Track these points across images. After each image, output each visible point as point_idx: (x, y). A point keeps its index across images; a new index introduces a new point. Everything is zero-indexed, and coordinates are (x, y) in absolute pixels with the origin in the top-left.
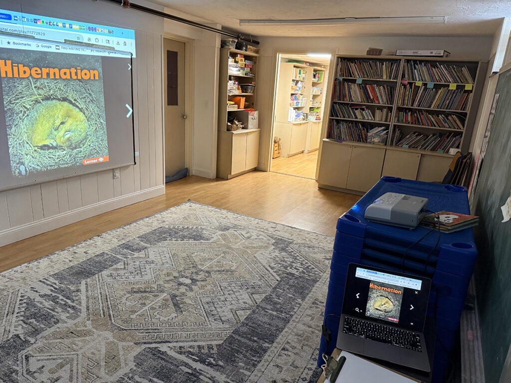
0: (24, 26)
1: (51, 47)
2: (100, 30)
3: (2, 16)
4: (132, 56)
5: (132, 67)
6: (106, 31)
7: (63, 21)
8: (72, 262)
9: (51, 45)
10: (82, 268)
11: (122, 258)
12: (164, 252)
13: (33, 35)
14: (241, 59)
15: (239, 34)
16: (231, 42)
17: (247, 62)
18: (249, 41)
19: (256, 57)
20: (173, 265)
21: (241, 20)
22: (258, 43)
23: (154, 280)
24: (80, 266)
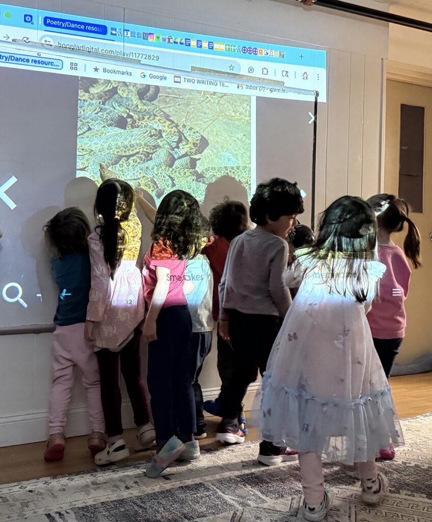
0: (126, 44)
1: (165, 78)
2: (264, 53)
3: (93, 29)
4: (318, 98)
5: (316, 118)
6: (276, 54)
7: (200, 37)
8: (130, 491)
9: (165, 75)
10: (141, 507)
11: (234, 502)
12: (338, 510)
13: (139, 58)
24: (139, 502)
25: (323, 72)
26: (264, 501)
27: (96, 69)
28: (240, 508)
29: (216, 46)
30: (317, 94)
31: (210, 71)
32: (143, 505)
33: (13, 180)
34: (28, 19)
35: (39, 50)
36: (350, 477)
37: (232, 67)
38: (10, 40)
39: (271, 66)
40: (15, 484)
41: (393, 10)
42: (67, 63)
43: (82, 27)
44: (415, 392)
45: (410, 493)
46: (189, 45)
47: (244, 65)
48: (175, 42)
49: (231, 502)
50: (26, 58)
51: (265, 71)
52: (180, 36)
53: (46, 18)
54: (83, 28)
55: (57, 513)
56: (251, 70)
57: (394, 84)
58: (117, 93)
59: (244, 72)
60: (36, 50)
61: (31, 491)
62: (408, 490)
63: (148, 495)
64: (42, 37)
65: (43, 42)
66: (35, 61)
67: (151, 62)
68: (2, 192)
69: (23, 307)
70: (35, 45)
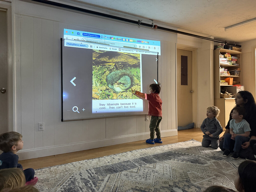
0: (105, 40)
2: (143, 42)
3: (96, 36)
5: (158, 60)
6: (146, 42)
7: (126, 38)
8: (109, 163)
9: (116, 48)
10: (112, 167)
11: (138, 165)
12: (167, 167)
13: (109, 44)
14: (229, 55)
15: (226, 41)
16: (220, 45)
17: (233, 57)
18: (234, 45)
19: (239, 54)
20: (170, 176)
21: (226, 28)
22: (240, 46)
23: (154, 184)
24: (112, 166)
25: (160, 47)
26: (146, 165)
27: (97, 47)
28: (140, 167)
29: (130, 40)
30: (158, 53)
31: (129, 47)
32: (113, 167)
33: (75, 78)
34: (78, 34)
36: (170, 158)
37: (135, 46)
38: (73, 40)
39: (145, 46)
40: (77, 162)
41: (178, 30)
42: (89, 45)
44: (187, 134)
46: (123, 40)
47: (138, 45)
48: (119, 40)
49: (137, 165)
50: (78, 44)
51: (144, 47)
52: (120, 38)
53: (83, 34)
54: (94, 36)
55: (89, 169)
56: (140, 47)
57: (179, 50)
59: (138, 47)
60: (80, 42)
61: (82, 164)
62: (186, 161)
63: (114, 164)
64: (82, 39)
65: (83, 40)
66: (80, 45)
67: (112, 45)
68: (72, 81)
69: (78, 113)
70: (80, 41)
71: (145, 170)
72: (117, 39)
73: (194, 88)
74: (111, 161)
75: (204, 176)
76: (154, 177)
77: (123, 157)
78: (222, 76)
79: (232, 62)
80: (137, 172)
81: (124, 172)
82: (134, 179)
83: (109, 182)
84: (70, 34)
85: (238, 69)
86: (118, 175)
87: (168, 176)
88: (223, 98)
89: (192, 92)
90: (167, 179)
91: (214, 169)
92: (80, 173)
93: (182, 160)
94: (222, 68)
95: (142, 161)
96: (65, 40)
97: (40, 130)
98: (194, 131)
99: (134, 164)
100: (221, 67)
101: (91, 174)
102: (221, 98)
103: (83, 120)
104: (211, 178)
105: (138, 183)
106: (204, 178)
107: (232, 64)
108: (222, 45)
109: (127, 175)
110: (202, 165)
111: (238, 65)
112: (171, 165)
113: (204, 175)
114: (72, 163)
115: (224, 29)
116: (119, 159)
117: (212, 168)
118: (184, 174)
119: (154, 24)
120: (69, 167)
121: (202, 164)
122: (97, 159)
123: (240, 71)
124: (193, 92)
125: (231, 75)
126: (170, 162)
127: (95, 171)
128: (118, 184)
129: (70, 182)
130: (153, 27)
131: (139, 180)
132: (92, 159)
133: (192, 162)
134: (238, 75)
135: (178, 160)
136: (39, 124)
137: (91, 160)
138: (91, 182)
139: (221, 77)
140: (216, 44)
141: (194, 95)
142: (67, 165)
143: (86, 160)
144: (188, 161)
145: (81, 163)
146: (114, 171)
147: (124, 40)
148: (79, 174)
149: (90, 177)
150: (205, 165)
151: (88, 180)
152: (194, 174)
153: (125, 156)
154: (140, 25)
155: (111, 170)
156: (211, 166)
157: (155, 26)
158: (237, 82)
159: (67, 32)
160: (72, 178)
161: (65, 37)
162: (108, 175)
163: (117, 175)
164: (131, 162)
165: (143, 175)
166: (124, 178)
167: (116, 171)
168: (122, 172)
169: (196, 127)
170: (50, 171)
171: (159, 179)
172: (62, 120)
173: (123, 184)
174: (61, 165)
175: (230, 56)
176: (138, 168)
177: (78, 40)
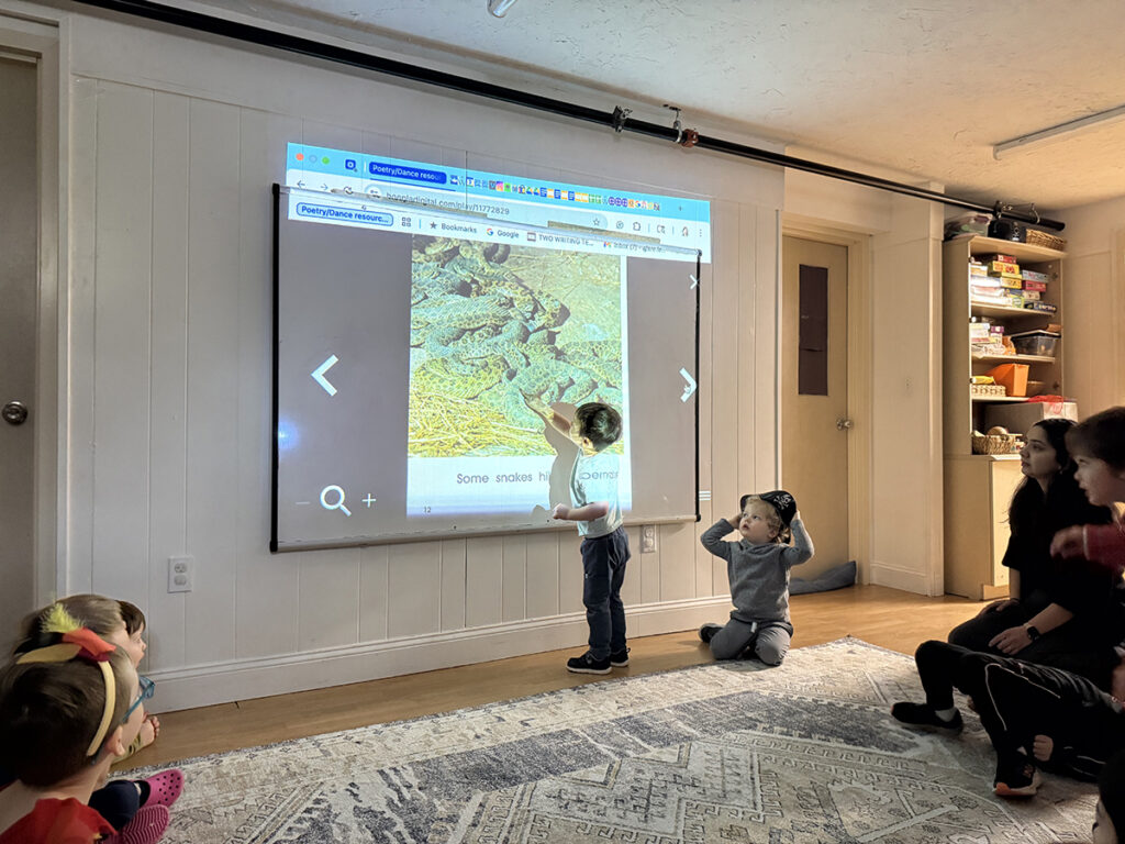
0: (469, 195)
1: (517, 235)
2: (635, 204)
3: (429, 177)
4: (702, 258)
5: (699, 282)
6: (649, 206)
7: (558, 185)
8: (481, 741)
9: (517, 231)
10: (494, 760)
11: (609, 753)
12: (738, 760)
13: (486, 212)
14: (1010, 265)
15: (998, 202)
16: (973, 221)
17: (1028, 276)
18: (1032, 221)
19: (1056, 261)
20: (755, 804)
21: (999, 144)
22: (1059, 227)
23: (682, 839)
24: (492, 753)
25: (706, 227)
26: (646, 750)
27: (433, 226)
28: (617, 759)
29: (577, 197)
30: (700, 254)
31: (571, 226)
32: (497, 758)
33: (333, 360)
34: (350, 165)
35: (364, 203)
36: (751, 719)
37: (597, 222)
38: (329, 191)
39: (642, 219)
40: (339, 733)
41: (789, 152)
42: (398, 217)
43: (416, 174)
44: (825, 614)
45: (823, 737)
46: (546, 195)
47: (611, 219)
48: (529, 193)
49: (605, 752)
50: (349, 212)
51: (637, 227)
52: (534, 185)
53: (372, 164)
54: (418, 176)
55: (390, 769)
56: (620, 225)
57: (793, 241)
58: (459, 253)
59: (612, 227)
60: (359, 202)
61: (358, 742)
62: (822, 734)
63: (503, 745)
64: (367, 188)
65: (369, 193)
66: (359, 217)
67: (499, 216)
68: (318, 375)
69: (344, 514)
70: (359, 196)
71: (640, 775)
72: (521, 192)
73: (854, 408)
74: (488, 734)
75: (905, 803)
76: (683, 805)
77: (541, 715)
78: (980, 355)
79: (1025, 294)
80: (605, 783)
81: (547, 784)
82: (594, 816)
83: (479, 828)
84: (312, 165)
85: (1051, 326)
86: (522, 794)
87: (746, 804)
88: (983, 453)
89: (846, 424)
90: (740, 815)
91: (950, 775)
92: (352, 785)
93: (804, 729)
94: (979, 321)
95: (627, 734)
96: (292, 191)
97: (174, 587)
98: (852, 600)
99: (590, 747)
100: (974, 319)
101: (398, 791)
102: (975, 452)
103: (363, 545)
104: (936, 813)
105: (610, 833)
106: (903, 815)
107: (1026, 306)
108: (981, 222)
109: (560, 797)
110: (896, 754)
111: (1050, 308)
112: (755, 754)
113: (903, 799)
114: (317, 738)
115: (992, 148)
116: (527, 724)
117: (938, 768)
118: (813, 794)
119: (683, 127)
120: (300, 755)
121: (895, 748)
122: (427, 722)
123: (1060, 337)
124: (852, 424)
125: (1018, 353)
126: (750, 739)
127: (417, 776)
128: (522, 835)
129: (306, 825)
130: (678, 140)
131: (617, 820)
132: (405, 721)
133: (848, 740)
134: (1050, 352)
135: (785, 730)
136: (169, 560)
137: (399, 728)
138: (400, 827)
139: (976, 361)
140: (956, 214)
141: (855, 440)
142: (293, 747)
143: (379, 727)
144: (833, 733)
145: (356, 738)
146: (504, 777)
147: (551, 193)
148: (347, 790)
149: (396, 802)
150: (909, 754)
151: (386, 816)
152: (857, 794)
153: (552, 707)
154: (620, 128)
155: (489, 772)
156: (933, 761)
157: (687, 135)
158: (1046, 381)
159: (300, 157)
160: (317, 809)
161: (292, 178)
162: (478, 797)
163: (518, 797)
164: (577, 737)
165: (632, 799)
166: (549, 808)
167: (512, 780)
168: (540, 782)
169: (865, 582)
170: (220, 775)
171: (705, 816)
172: (274, 547)
173: (545, 835)
174: (267, 747)
175: (1016, 267)
176: (611, 766)
177: (349, 193)
